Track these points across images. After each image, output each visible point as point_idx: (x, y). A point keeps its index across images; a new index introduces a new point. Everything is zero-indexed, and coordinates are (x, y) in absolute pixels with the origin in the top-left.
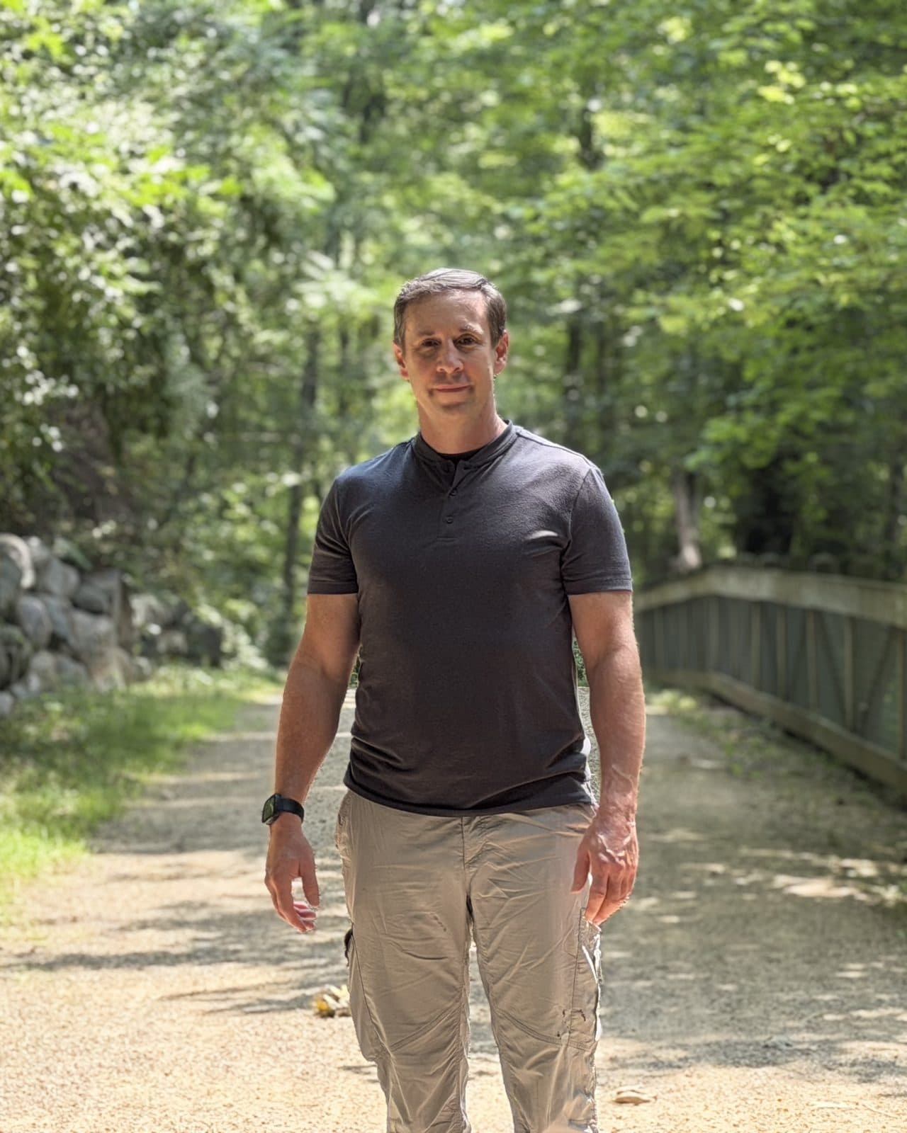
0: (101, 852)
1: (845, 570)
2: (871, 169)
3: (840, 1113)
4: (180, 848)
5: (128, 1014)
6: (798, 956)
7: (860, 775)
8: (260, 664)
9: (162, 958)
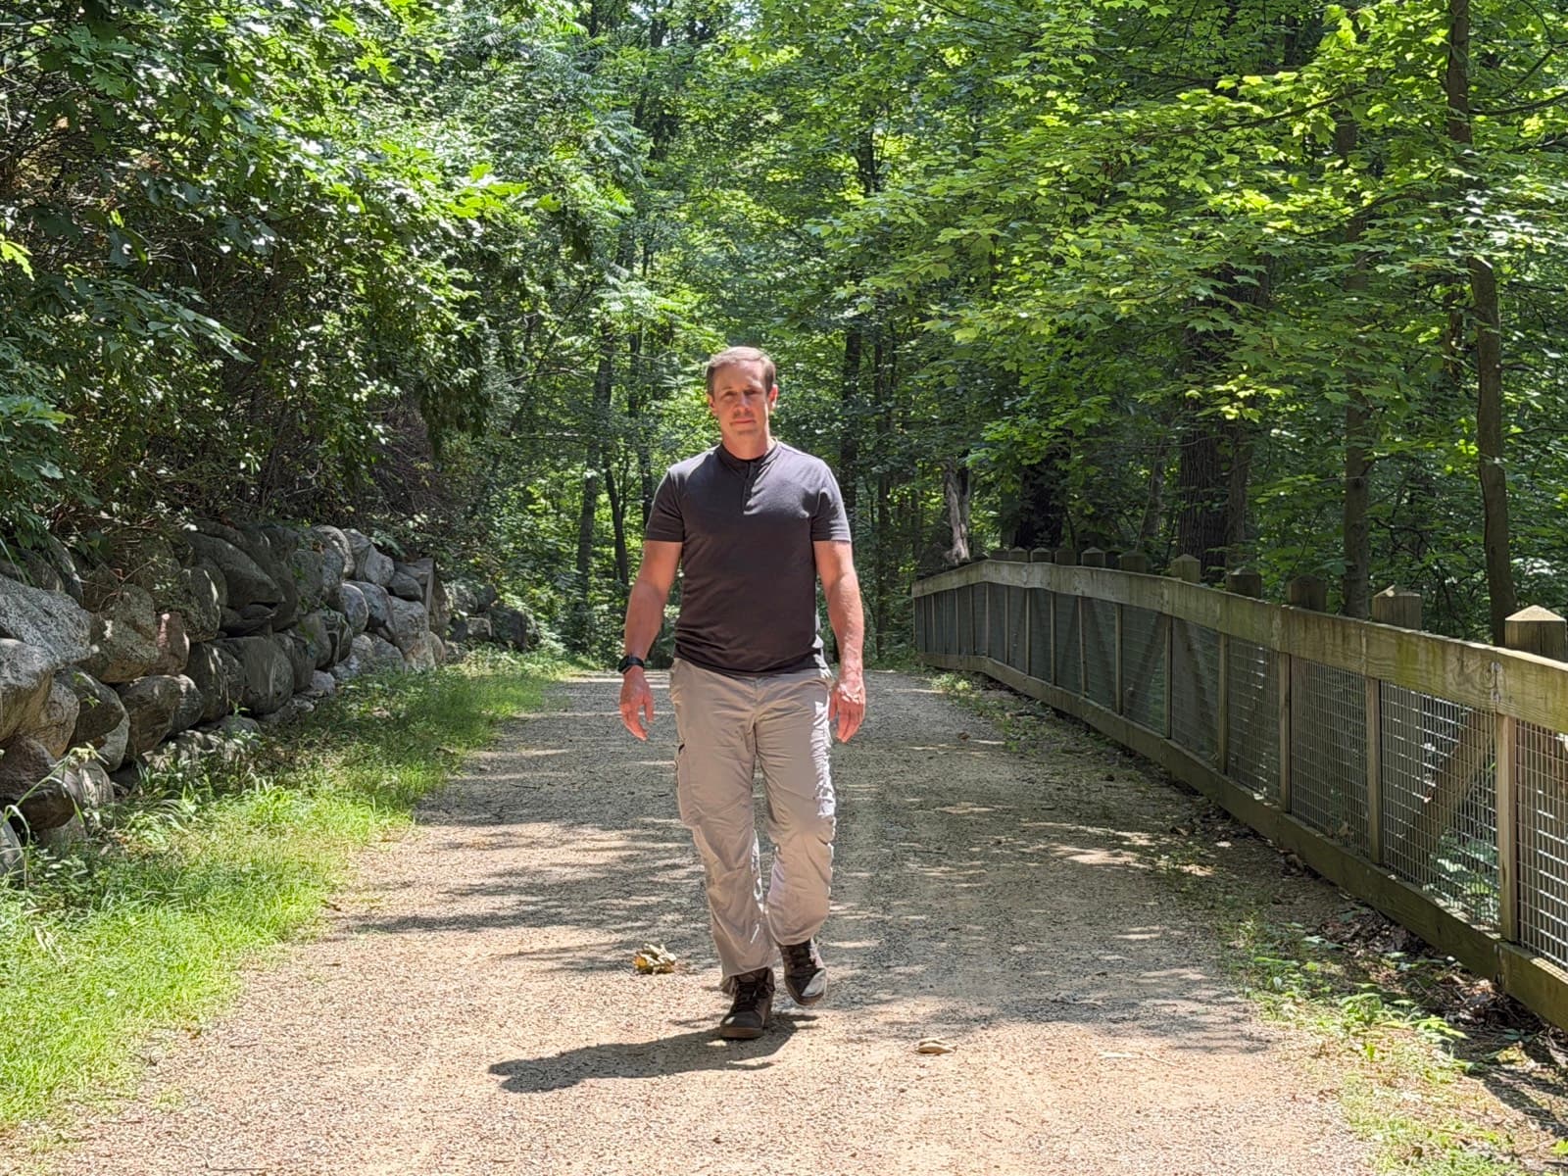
0: (426, 822)
1: (1112, 562)
2: (1145, 191)
3: (1124, 1062)
4: (499, 820)
5: (460, 970)
6: (1080, 918)
7: (1127, 752)
8: (560, 648)
9: (492, 921)
